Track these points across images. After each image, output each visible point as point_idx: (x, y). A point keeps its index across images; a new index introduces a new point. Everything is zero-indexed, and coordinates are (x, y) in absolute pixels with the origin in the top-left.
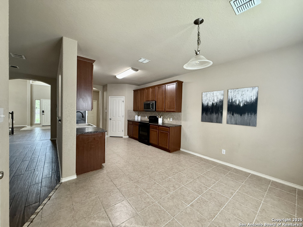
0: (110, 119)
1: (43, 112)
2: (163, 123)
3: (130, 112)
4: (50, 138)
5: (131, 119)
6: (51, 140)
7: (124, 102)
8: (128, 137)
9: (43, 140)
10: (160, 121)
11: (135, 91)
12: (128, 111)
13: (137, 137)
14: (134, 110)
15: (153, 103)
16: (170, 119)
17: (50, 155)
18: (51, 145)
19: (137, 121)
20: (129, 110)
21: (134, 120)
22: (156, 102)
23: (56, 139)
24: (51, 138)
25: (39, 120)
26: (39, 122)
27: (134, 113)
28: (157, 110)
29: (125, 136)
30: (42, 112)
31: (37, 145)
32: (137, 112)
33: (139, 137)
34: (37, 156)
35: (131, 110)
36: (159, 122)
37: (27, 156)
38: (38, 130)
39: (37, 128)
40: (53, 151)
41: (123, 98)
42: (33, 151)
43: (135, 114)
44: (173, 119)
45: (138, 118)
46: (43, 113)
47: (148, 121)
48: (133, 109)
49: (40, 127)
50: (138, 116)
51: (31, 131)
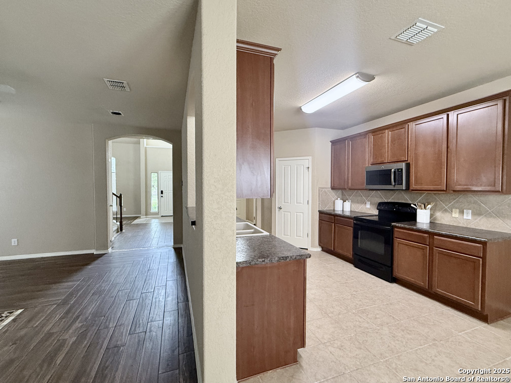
0: (280, 208)
1: (162, 192)
2: (432, 223)
3: (325, 192)
4: (172, 243)
5: (326, 209)
6: (175, 249)
7: (310, 169)
8: (319, 249)
9: (162, 247)
10: (423, 218)
11: (334, 143)
12: (320, 189)
13: (350, 255)
14: (333, 188)
15: (402, 169)
16: (462, 212)
17: (174, 288)
18: (175, 260)
19: (340, 213)
20: (323, 188)
21: (334, 210)
22: (408, 166)
23: (182, 246)
24: (175, 243)
25: (157, 205)
26: (156, 210)
27: (332, 194)
28: (413, 186)
29: (313, 246)
30: (160, 192)
31: (154, 258)
32: (340, 191)
33: (355, 254)
34: (152, 289)
35: (326, 188)
36: (418, 220)
37: (136, 286)
38: (155, 225)
39: (154, 220)
40: (178, 277)
41: (307, 161)
42: (146, 274)
43: (336, 197)
44: (473, 214)
45: (344, 207)
46: (162, 195)
47: (376, 216)
48: (330, 186)
49: (157, 218)
50: (344, 201)
51: (145, 226)
